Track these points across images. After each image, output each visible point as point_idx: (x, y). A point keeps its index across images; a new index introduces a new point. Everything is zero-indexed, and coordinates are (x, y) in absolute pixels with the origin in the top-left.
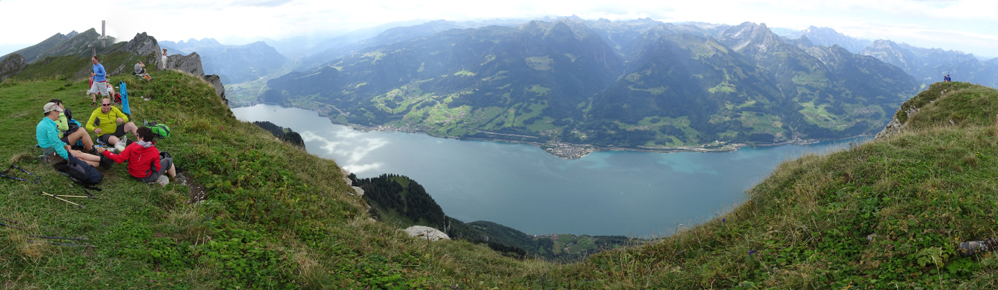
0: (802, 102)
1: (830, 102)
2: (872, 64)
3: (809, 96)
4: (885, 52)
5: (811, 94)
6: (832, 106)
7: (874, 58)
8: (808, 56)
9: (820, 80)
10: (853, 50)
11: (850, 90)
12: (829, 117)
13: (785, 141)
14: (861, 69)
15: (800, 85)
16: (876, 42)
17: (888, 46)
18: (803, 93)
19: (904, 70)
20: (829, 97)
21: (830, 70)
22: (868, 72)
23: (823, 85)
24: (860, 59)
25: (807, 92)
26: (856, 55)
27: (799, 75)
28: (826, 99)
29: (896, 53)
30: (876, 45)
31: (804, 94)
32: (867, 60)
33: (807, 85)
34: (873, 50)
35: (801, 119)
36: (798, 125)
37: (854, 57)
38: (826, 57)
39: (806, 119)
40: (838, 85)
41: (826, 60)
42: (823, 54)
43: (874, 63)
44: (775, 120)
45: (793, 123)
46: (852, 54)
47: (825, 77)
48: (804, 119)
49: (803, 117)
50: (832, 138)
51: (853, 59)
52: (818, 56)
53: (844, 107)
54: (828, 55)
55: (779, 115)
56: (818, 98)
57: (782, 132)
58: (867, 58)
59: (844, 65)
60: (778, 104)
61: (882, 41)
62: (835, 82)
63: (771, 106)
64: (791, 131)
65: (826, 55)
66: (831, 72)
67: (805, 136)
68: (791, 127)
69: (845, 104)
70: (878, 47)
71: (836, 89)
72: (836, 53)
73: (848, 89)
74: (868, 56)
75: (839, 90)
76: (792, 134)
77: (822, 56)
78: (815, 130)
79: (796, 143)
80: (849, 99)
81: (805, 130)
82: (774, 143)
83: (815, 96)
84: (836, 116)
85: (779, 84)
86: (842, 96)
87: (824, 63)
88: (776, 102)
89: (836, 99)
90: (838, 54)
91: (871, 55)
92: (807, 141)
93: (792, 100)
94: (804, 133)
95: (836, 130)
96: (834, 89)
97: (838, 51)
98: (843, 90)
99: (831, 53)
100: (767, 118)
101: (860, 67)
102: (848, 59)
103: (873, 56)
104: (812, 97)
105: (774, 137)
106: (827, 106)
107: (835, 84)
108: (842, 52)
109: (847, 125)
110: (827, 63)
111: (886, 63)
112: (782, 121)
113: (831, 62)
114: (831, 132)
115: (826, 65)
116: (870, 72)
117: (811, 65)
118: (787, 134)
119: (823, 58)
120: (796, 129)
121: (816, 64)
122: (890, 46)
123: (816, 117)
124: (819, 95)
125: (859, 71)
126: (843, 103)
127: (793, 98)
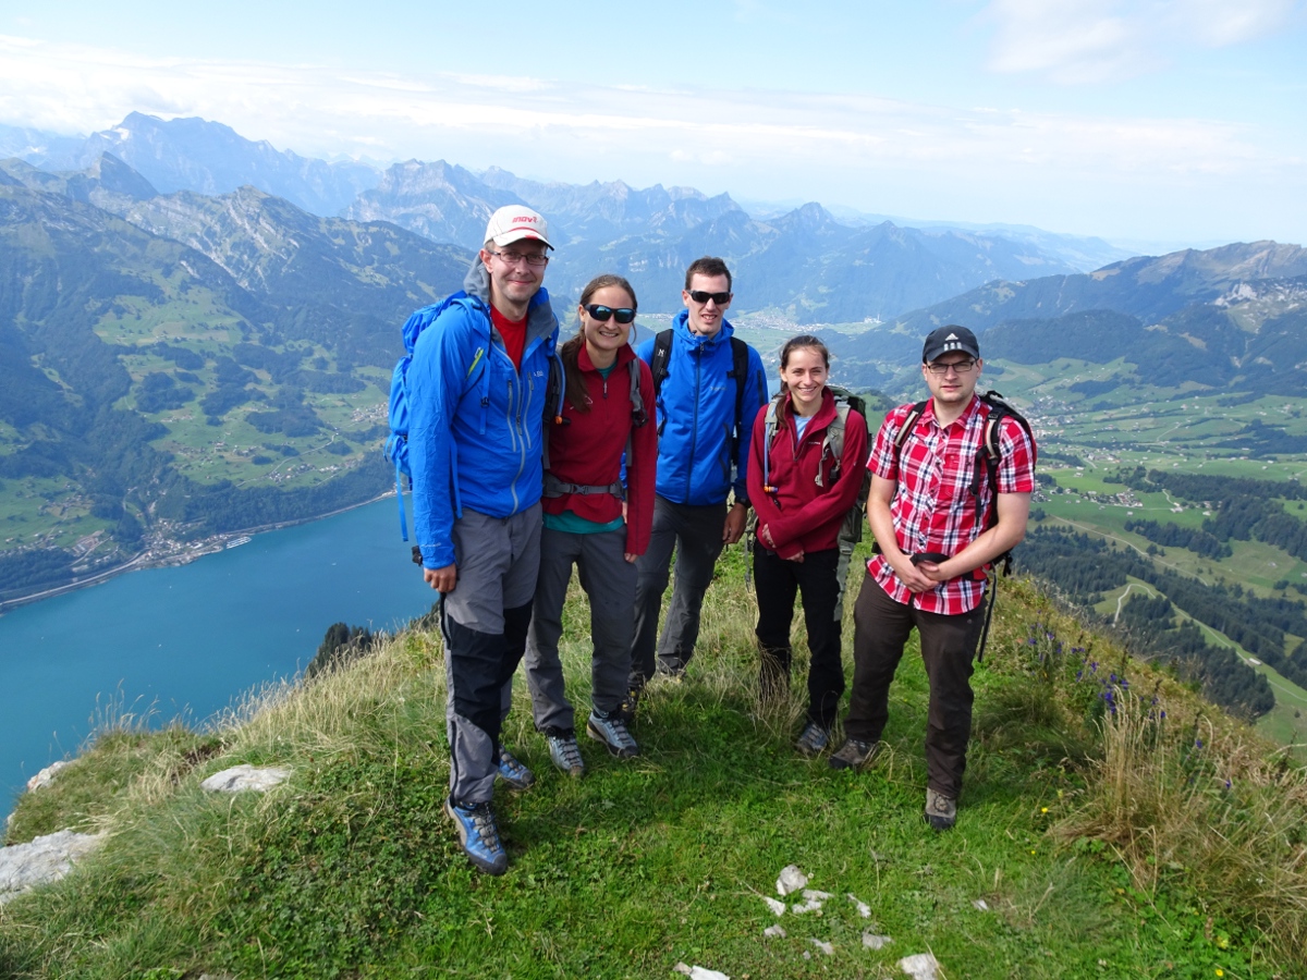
0: (155, 411)
1: (261, 397)
2: (394, 251)
3: (179, 385)
4: (433, 207)
5: (185, 378)
6: (274, 410)
7: (398, 230)
8: (142, 238)
9: (212, 323)
10: (315, 202)
11: (328, 348)
12: (269, 447)
13: (118, 562)
14: (355, 270)
15: (132, 350)
16: (397, 170)
17: (440, 183)
18: (153, 376)
20: (257, 381)
21: (244, 284)
22: (382, 280)
23: (223, 337)
24: (348, 235)
25: (170, 372)
26: (330, 222)
27: (120, 312)
28: (249, 387)
29: (471, 206)
30: (398, 184)
31: (157, 382)
32: (373, 235)
33: (162, 345)
34: (390, 199)
35: (165, 472)
36: (159, 495)
37: (323, 228)
38: (218, 235)
39: (186, 468)
40: (283, 335)
41: (220, 245)
42: (203, 225)
43: (400, 248)
44: (57, 494)
45: (136, 492)
46: (316, 220)
47: (228, 309)
48: (177, 471)
49: (171, 464)
50: (293, 519)
51: (323, 235)
52: (184, 234)
53: (317, 407)
54: (223, 226)
55: (69, 474)
56: (216, 389)
57: (97, 533)
58: (373, 229)
59: (292, 258)
60: (54, 431)
61: (418, 166)
62: (271, 325)
63: (26, 443)
64: (136, 522)
65: (217, 228)
66: (249, 289)
67: (194, 528)
68: (131, 505)
69: (317, 395)
70: (405, 190)
71: (279, 350)
72: (254, 219)
73: (320, 346)
74: (373, 223)
75: (289, 349)
76: (141, 531)
77: (198, 233)
78: (227, 500)
79: (163, 557)
80: (331, 379)
81: (188, 506)
82: (75, 579)
83: (202, 383)
84: (292, 442)
85: (43, 354)
86: (301, 371)
87: (213, 256)
88: (45, 427)
89: (285, 384)
90: (261, 219)
91: (387, 220)
92: (206, 544)
93: (115, 409)
94: (187, 520)
95: (302, 488)
96: (271, 348)
97: (262, 209)
98: (305, 349)
99: (232, 219)
100: (20, 494)
101: (351, 263)
102: (302, 237)
103: (395, 222)
104: (192, 386)
105: (69, 558)
106: (255, 413)
107: (272, 331)
108: (278, 213)
109: (336, 466)
110: (227, 257)
111: (440, 245)
112: (87, 493)
113: (242, 254)
114: (284, 497)
115: (222, 265)
116: (392, 280)
117: (160, 270)
118: (120, 533)
119: (206, 239)
120: (152, 508)
121: (184, 263)
122: (447, 184)
123: (222, 457)
124: (215, 376)
125: (352, 277)
126: (311, 395)
127: (115, 399)
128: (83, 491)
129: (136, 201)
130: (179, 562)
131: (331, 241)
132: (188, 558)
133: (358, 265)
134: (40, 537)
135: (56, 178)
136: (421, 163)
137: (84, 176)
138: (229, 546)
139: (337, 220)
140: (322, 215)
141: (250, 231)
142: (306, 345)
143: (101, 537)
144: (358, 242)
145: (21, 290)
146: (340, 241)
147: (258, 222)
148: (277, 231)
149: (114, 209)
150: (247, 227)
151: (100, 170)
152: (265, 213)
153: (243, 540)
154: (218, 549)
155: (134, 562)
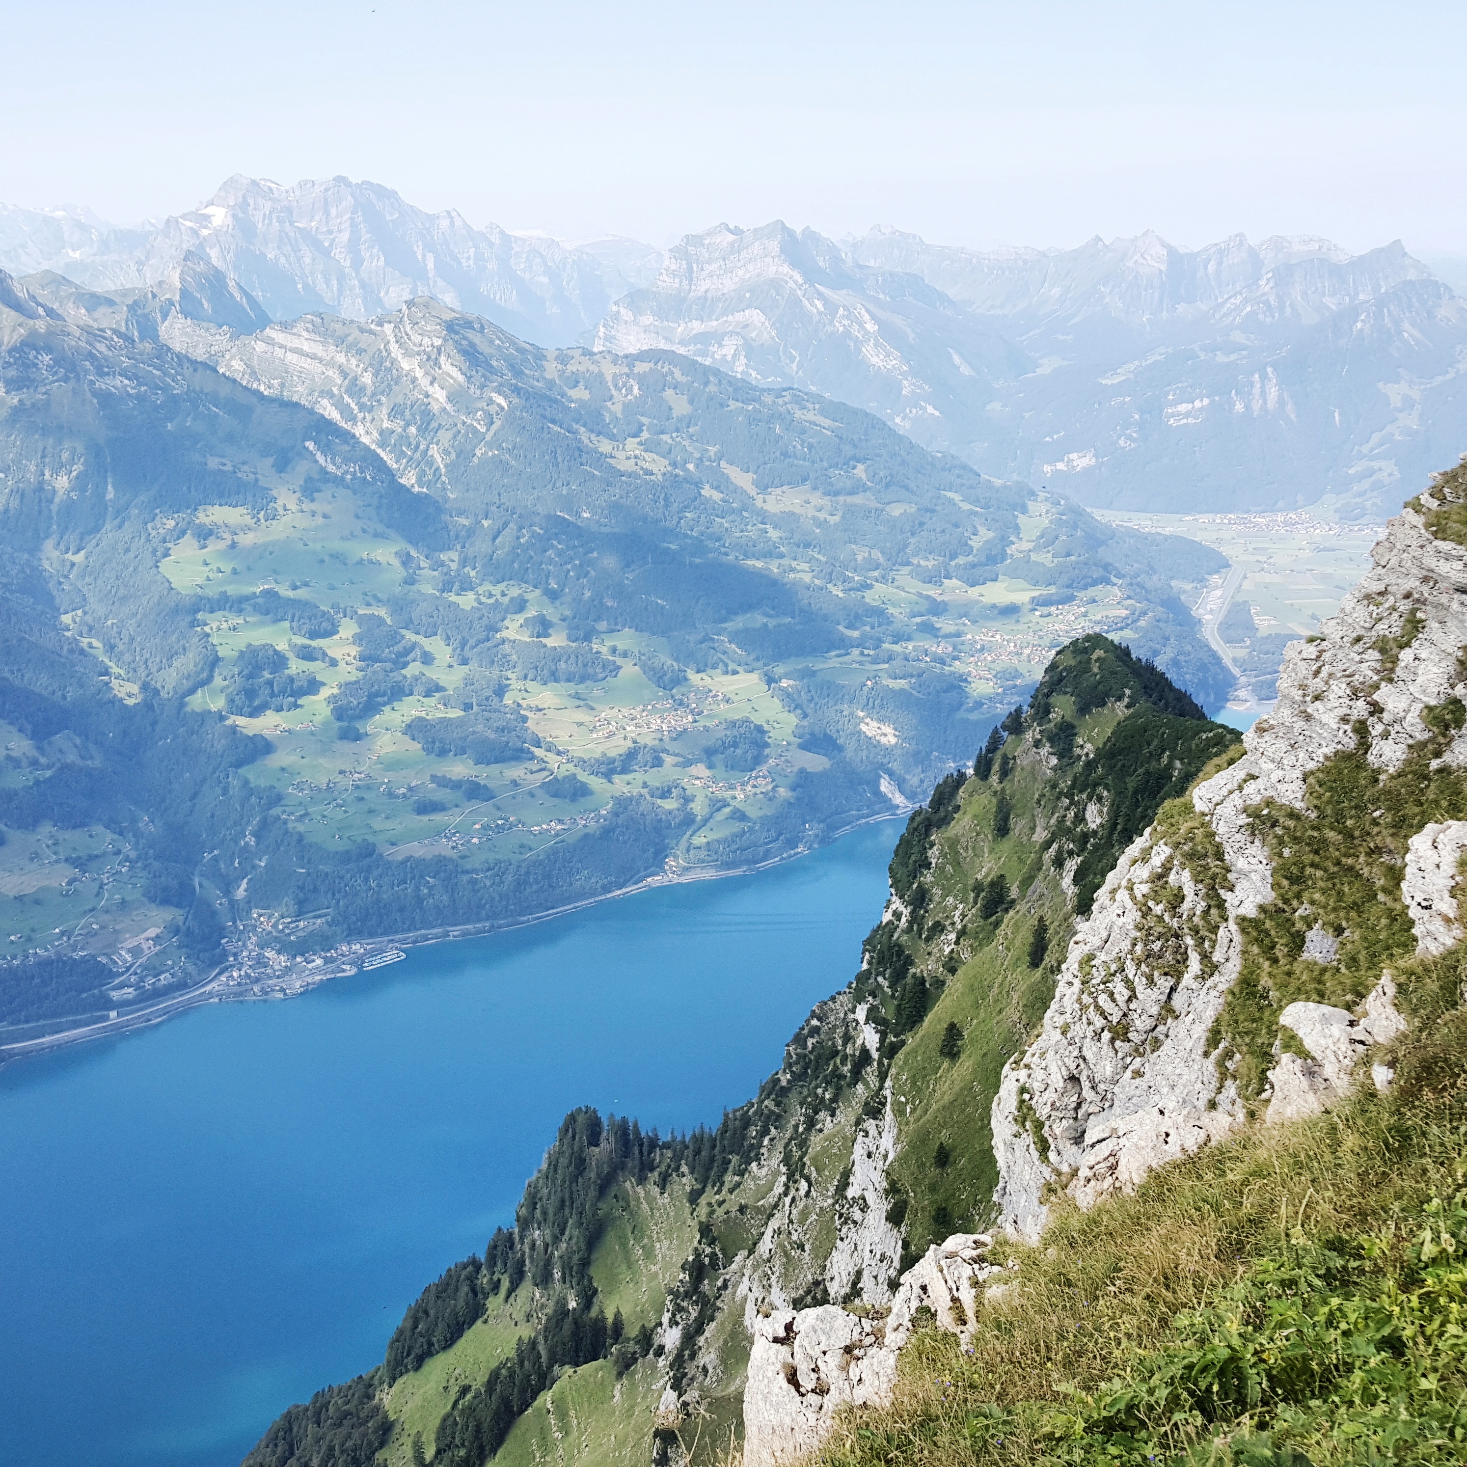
0: (255, 713)
1: (433, 689)
2: (681, 406)
3: (295, 666)
4: (755, 316)
5: (307, 655)
6: (455, 713)
7: (690, 366)
10: (538, 322)
11: (553, 596)
12: (441, 782)
13: (182, 986)
14: (605, 446)
15: (221, 603)
16: (690, 248)
18: (253, 651)
19: (900, 424)
20: (427, 659)
21: (409, 479)
22: (658, 465)
24: (595, 382)
25: (282, 646)
26: (563, 358)
27: (204, 535)
28: (413, 669)
29: (831, 308)
30: (690, 275)
31: (259, 661)
32: (642, 379)
33: (270, 595)
34: (675, 307)
35: (264, 824)
36: (254, 867)
37: (552, 369)
38: (369, 392)
39: (301, 819)
40: (473, 573)
41: (371, 410)
42: (344, 374)
43: (691, 401)
44: (92, 858)
45: (215, 859)
46: (540, 356)
47: (380, 528)
48: (285, 822)
49: (275, 811)
50: (479, 920)
51: (551, 384)
52: (311, 392)
53: (530, 708)
54: (376, 375)
55: (111, 824)
56: (357, 675)
57: (152, 932)
58: (642, 367)
59: (494, 428)
60: (91, 747)
61: (731, 237)
62: (454, 555)
63: (49, 767)
64: (214, 914)
65: (367, 379)
66: (416, 489)
67: (311, 928)
68: (205, 883)
69: (530, 685)
70: (704, 286)
71: (467, 601)
72: (431, 360)
73: (538, 592)
74: (642, 356)
75: (483, 599)
76: (221, 932)
77: (335, 390)
78: (366, 879)
79: (257, 980)
80: (556, 656)
81: (301, 888)
82: (113, 1014)
83: (334, 663)
84: (484, 774)
85: (79, 612)
86: (504, 641)
87: (359, 431)
88: (78, 741)
89: (473, 665)
90: (443, 359)
91: (668, 347)
92: (327, 961)
93: (188, 709)
94: (299, 914)
95: (498, 862)
96: (453, 598)
97: (445, 340)
98: (512, 599)
99: (393, 361)
100: (35, 856)
101: (599, 434)
102: (516, 390)
103: (682, 351)
104: (316, 667)
105: (104, 974)
106: (421, 719)
107: (454, 566)
108: (472, 345)
109: (560, 821)
110: (381, 433)
111: (769, 390)
112: (139, 858)
113: (408, 425)
114: (465, 878)
115: (373, 447)
116: (674, 464)
117: (270, 461)
118: (189, 933)
119: (347, 399)
120: (241, 893)
121: (310, 445)
122: (786, 269)
123: (361, 799)
124: (354, 651)
125: (600, 458)
126: (520, 685)
127: (192, 691)
128: (133, 855)
129: (235, 337)
130: (283, 990)
131: (563, 395)
132: (298, 984)
133: (612, 438)
134: (63, 933)
135: (110, 302)
136: (737, 231)
137: (154, 296)
138: (367, 967)
139: (577, 353)
140: (550, 346)
141: (424, 382)
142: (515, 592)
143: (157, 939)
144: (614, 392)
145: (51, 501)
146: (580, 394)
147: (437, 363)
148: (469, 378)
149: (199, 354)
150: (419, 373)
151: (179, 285)
152: (450, 348)
153: (392, 956)
154: (350, 971)
155: (208, 988)
